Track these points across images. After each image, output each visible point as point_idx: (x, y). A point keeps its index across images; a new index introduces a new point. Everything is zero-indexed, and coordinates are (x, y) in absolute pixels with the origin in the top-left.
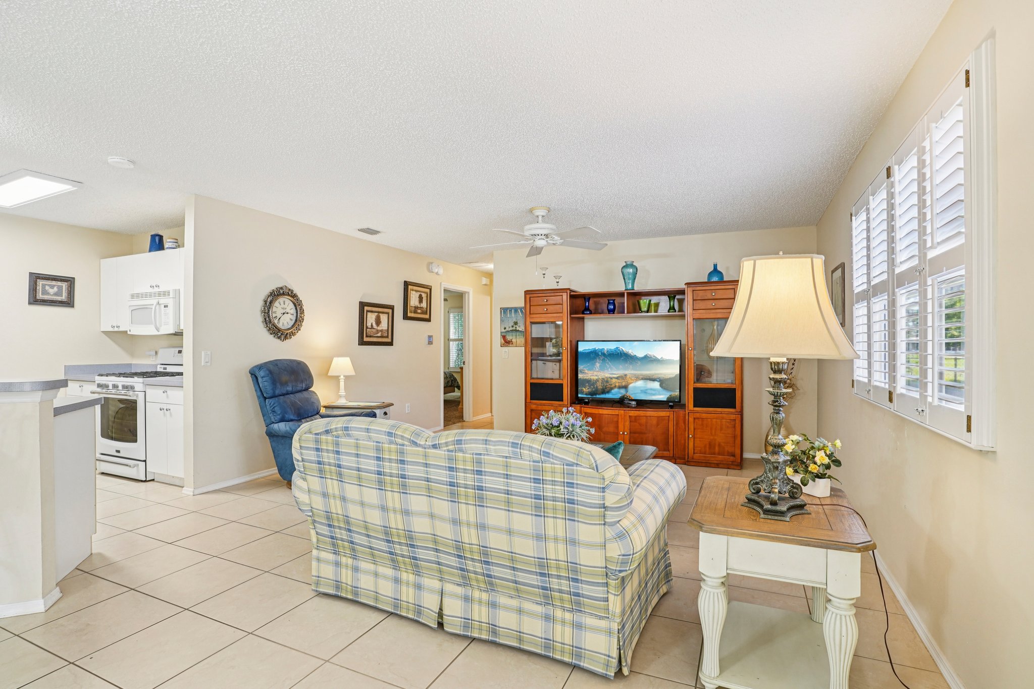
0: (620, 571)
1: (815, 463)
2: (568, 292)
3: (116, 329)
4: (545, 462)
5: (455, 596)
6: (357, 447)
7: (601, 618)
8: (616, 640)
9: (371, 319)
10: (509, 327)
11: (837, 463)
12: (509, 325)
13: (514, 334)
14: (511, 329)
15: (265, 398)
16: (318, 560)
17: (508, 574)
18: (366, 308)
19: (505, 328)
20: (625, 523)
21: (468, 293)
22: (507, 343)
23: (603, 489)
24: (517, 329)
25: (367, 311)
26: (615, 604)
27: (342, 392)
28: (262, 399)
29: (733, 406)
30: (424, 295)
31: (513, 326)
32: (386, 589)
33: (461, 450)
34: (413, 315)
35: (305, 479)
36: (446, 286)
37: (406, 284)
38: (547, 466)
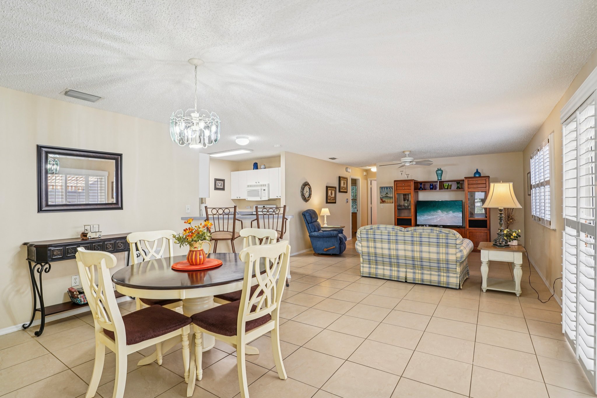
0: (460, 260)
1: (513, 236)
2: (413, 181)
3: (239, 198)
4: (440, 233)
5: (411, 272)
6: (381, 232)
7: (454, 274)
8: (459, 279)
9: (329, 192)
10: (384, 195)
11: (520, 236)
12: (384, 194)
13: (386, 198)
14: (385, 196)
15: (308, 223)
16: (363, 267)
17: (428, 264)
18: (328, 188)
19: (382, 196)
20: (462, 248)
21: (359, 179)
22: (383, 202)
23: (456, 240)
24: (388, 196)
25: (329, 190)
26: (459, 270)
27: (325, 222)
28: (307, 224)
29: (486, 227)
30: (345, 182)
31: (385, 195)
32: (387, 273)
33: (415, 232)
34: (343, 190)
35: (361, 243)
36: (352, 177)
37: (340, 177)
38: (441, 235)
